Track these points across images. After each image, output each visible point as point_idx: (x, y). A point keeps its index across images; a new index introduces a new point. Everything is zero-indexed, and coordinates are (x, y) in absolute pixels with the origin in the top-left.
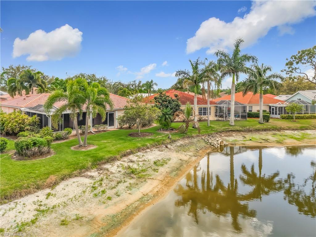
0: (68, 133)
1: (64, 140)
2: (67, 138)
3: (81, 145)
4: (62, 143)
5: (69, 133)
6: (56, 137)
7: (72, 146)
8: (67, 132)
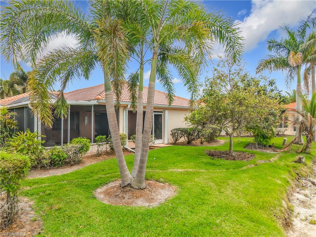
0: (82, 148)
1: (72, 165)
2: (79, 162)
3: (129, 185)
4: (67, 175)
5: (84, 149)
6: (50, 158)
7: (97, 186)
8: (78, 145)
